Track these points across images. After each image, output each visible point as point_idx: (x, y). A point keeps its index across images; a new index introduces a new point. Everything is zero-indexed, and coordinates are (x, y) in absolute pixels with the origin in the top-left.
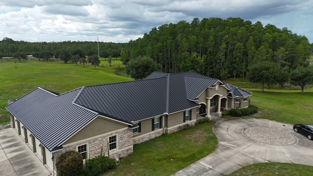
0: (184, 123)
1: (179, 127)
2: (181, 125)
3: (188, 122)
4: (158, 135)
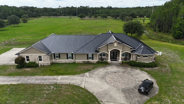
1: (84, 61)
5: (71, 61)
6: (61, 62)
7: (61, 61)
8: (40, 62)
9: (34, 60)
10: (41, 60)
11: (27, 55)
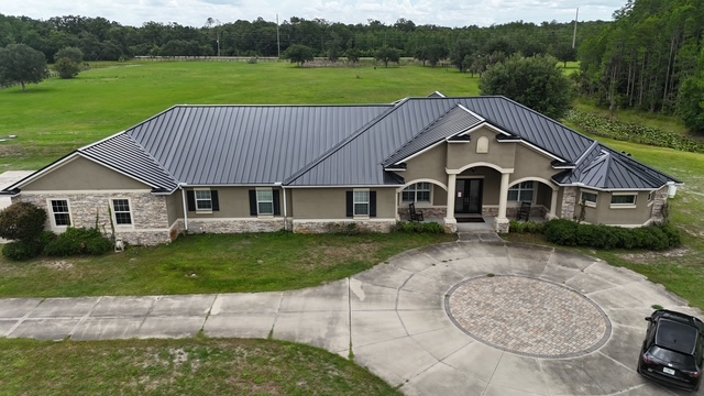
0: (350, 220)
1: (330, 225)
2: (337, 221)
3: (362, 220)
4: (268, 230)
5: (271, 224)
6: (222, 230)
7: (224, 225)
8: (120, 229)
9: (93, 218)
10: (124, 218)
11: (60, 195)
